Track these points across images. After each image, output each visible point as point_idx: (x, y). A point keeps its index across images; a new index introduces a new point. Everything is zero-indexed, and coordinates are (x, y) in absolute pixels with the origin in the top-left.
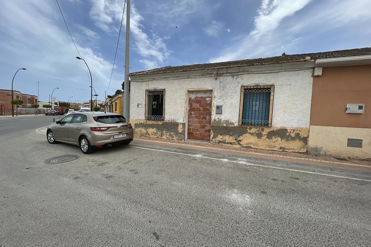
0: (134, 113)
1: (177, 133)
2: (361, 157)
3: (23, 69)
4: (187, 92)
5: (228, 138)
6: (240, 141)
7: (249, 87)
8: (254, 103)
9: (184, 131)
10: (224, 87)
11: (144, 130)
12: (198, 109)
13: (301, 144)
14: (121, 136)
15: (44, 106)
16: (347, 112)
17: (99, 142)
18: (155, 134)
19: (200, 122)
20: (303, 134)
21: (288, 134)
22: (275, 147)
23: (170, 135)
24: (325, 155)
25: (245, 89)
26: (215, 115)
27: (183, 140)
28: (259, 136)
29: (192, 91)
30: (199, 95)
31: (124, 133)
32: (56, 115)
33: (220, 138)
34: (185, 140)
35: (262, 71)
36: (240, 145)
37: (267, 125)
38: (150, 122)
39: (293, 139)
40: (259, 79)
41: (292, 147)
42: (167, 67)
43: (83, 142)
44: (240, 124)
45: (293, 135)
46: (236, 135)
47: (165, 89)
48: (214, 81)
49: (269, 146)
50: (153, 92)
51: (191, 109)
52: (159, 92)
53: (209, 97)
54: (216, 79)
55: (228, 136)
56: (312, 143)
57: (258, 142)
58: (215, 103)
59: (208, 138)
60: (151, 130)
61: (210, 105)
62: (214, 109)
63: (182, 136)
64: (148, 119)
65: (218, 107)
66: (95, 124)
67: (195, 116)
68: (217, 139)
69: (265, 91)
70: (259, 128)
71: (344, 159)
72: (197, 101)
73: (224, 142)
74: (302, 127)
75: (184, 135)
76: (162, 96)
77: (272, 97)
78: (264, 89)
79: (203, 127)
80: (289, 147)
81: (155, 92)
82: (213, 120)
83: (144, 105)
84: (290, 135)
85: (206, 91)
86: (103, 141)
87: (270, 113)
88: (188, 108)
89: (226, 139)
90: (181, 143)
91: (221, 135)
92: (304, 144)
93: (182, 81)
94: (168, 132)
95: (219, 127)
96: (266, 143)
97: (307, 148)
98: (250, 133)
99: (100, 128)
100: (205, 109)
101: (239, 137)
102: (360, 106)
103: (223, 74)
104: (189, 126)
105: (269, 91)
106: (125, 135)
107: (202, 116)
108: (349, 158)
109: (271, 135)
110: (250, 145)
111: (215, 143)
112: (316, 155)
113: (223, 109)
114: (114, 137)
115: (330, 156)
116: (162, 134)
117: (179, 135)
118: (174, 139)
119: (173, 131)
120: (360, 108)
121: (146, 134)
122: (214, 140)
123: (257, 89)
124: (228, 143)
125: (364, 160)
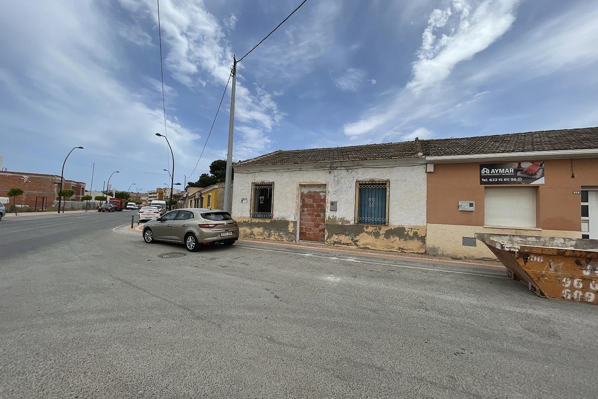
0: (237, 210)
1: (287, 233)
2: (477, 257)
3: (80, 148)
4: (298, 186)
5: (344, 239)
6: (357, 241)
7: (364, 183)
8: (370, 199)
9: (295, 231)
10: (338, 182)
11: (248, 230)
12: (312, 206)
13: (419, 243)
14: (228, 234)
15: (97, 198)
16: (460, 210)
17: (206, 239)
18: (262, 234)
19: (313, 220)
20: (421, 233)
21: (406, 233)
22: (393, 247)
23: (279, 235)
24: (443, 255)
25: (360, 184)
26: (329, 212)
27: (294, 241)
28: (377, 235)
29: (304, 185)
30: (313, 190)
31: (230, 231)
32: (113, 211)
33: (335, 238)
34: (296, 241)
35: (377, 166)
36: (357, 245)
37: (384, 223)
38: (257, 221)
39: (411, 238)
40: (374, 174)
41: (411, 248)
42: (277, 151)
43: (190, 239)
44: (356, 222)
45: (411, 234)
46: (352, 235)
47: (274, 183)
48: (328, 175)
49: (387, 247)
50: (260, 185)
51: (304, 205)
52: (267, 185)
53: (323, 192)
54: (330, 173)
55: (343, 236)
56: (430, 243)
57: (376, 243)
58: (330, 198)
59: (323, 239)
60: (256, 230)
61: (324, 200)
62: (328, 205)
63: (293, 236)
64: (254, 217)
65: (332, 204)
66: (203, 221)
67: (307, 213)
68: (332, 239)
69: (381, 186)
70: (376, 227)
71: (460, 259)
72: (311, 195)
73: (339, 243)
74: (419, 225)
75: (295, 235)
76: (271, 190)
77: (387, 193)
78: (379, 184)
79: (317, 226)
80: (408, 247)
81: (262, 185)
82: (327, 217)
83: (249, 200)
84: (408, 234)
85: (320, 186)
86: (210, 239)
87: (387, 210)
88: (300, 204)
89: (341, 239)
90: (291, 244)
91: (336, 235)
92: (422, 244)
93: (293, 174)
94: (276, 231)
95: (334, 225)
96: (385, 244)
97: (426, 248)
98: (366, 232)
99: (208, 224)
100: (319, 206)
101: (355, 236)
102: (470, 204)
103: (337, 167)
104: (301, 224)
105: (384, 186)
106: (231, 234)
107: (315, 213)
108: (465, 258)
109: (389, 234)
110: (368, 246)
111: (330, 244)
112: (434, 256)
113: (338, 205)
114: (220, 234)
115: (448, 256)
116: (269, 234)
117: (290, 235)
118: (284, 239)
119: (283, 231)
120: (471, 205)
121: (251, 234)
122: (328, 240)
123: (372, 184)
124: (344, 244)
125: (479, 259)
